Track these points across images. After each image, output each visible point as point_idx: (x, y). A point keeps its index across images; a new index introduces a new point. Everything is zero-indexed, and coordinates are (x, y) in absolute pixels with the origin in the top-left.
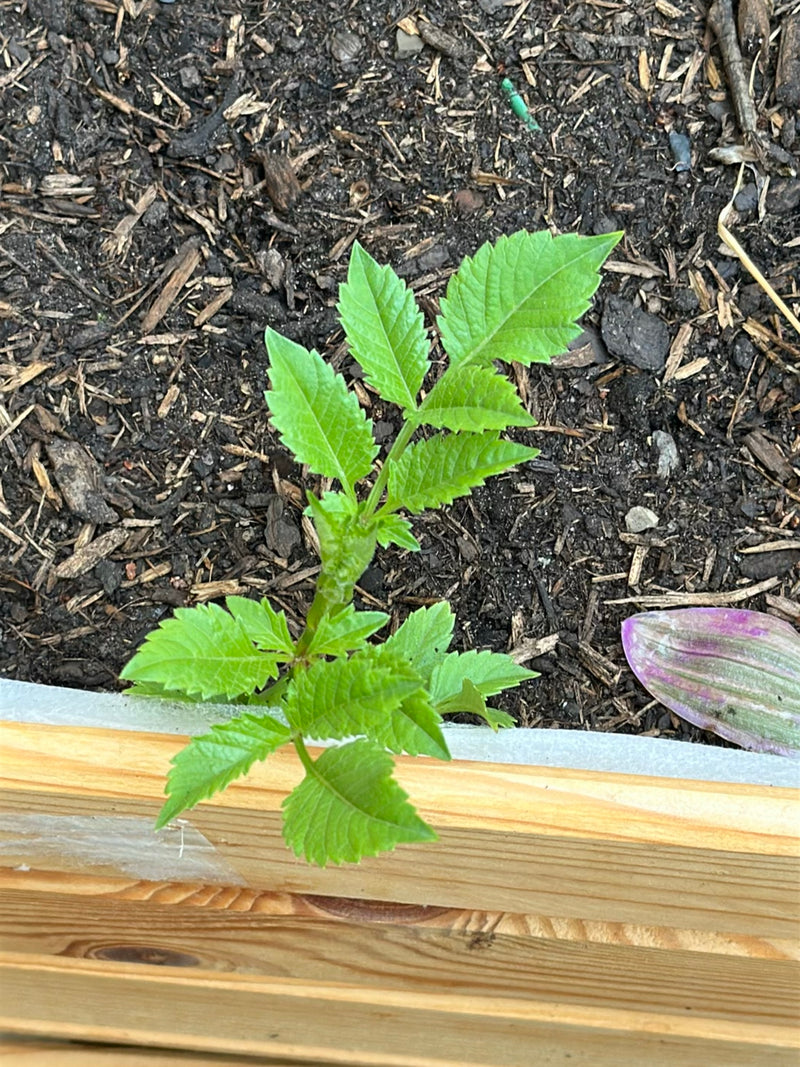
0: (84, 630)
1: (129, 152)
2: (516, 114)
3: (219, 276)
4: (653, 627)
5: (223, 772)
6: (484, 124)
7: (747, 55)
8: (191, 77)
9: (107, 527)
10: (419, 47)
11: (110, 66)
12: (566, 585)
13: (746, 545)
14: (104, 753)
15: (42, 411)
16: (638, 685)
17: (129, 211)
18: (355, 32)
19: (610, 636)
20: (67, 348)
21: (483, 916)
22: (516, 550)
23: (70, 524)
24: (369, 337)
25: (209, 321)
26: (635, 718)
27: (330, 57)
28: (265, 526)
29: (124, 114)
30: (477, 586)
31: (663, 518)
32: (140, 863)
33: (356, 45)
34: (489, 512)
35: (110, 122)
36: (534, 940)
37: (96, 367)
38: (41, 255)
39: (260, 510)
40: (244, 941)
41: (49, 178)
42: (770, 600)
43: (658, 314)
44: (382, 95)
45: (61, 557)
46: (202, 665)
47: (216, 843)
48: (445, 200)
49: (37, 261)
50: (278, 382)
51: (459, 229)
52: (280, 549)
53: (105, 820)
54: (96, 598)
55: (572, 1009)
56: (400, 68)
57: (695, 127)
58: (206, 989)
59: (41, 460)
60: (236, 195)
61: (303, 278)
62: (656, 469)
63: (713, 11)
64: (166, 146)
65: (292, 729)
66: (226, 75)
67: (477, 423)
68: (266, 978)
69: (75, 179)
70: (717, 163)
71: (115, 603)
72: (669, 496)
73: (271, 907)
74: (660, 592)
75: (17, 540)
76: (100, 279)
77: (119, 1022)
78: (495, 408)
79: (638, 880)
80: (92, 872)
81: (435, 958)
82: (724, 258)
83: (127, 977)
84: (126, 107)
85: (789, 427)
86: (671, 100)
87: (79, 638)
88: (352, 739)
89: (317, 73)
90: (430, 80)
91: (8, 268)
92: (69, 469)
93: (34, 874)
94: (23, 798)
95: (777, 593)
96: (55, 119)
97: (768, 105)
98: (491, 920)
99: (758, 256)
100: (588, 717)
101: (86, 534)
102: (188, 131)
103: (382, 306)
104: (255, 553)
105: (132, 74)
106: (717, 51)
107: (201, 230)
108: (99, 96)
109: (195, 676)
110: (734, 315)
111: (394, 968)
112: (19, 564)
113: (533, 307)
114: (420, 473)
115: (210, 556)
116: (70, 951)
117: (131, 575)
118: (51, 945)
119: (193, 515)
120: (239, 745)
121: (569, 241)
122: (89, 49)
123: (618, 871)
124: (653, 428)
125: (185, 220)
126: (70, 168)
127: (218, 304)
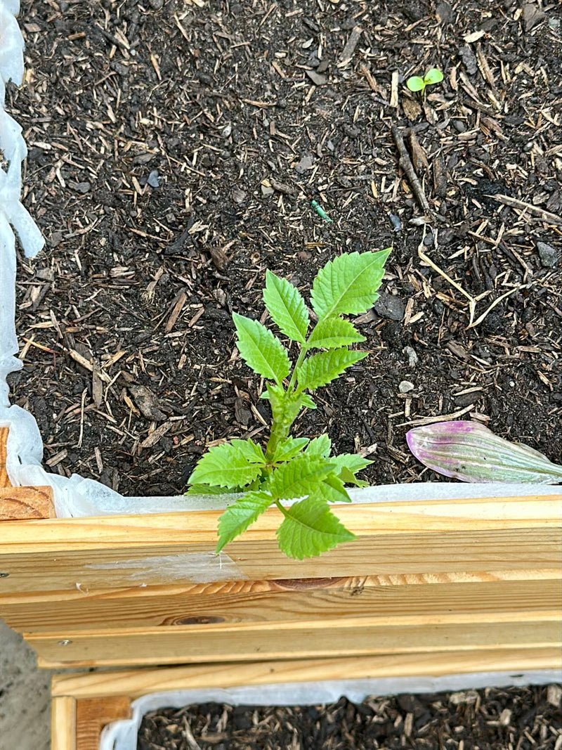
0: (158, 470)
1: (147, 255)
2: (320, 216)
3: (197, 304)
4: (420, 434)
5: (244, 522)
6: (306, 221)
7: (419, 176)
8: (171, 218)
9: (162, 422)
10: (272, 191)
11: (134, 218)
12: (376, 421)
13: (455, 392)
14: (180, 523)
15: (125, 373)
16: (418, 462)
17: (152, 280)
18: (242, 189)
19: (401, 441)
20: (132, 343)
21: (358, 579)
22: (351, 408)
23: (145, 423)
24: (280, 312)
25: (195, 324)
26: (419, 477)
27: (233, 201)
28: (234, 412)
29: (143, 238)
30: (336, 427)
31: (416, 385)
32: (199, 575)
33: (244, 195)
34: (335, 393)
35: (138, 243)
36: (382, 587)
37: (147, 350)
38: (115, 303)
39: (231, 405)
40: (247, 607)
41: (113, 269)
42: (472, 415)
43: (397, 295)
44: (258, 215)
45: (143, 438)
46: (225, 472)
47: (235, 560)
48: (294, 256)
49: (113, 307)
50: (242, 336)
51: (303, 268)
52: (243, 421)
53: (182, 557)
54: (161, 455)
55: (395, 618)
56: (265, 203)
57: (401, 211)
58: (227, 632)
59: (128, 396)
60: (199, 267)
61: (235, 299)
62: (408, 364)
63: (401, 159)
64: (164, 250)
65: (273, 496)
66: (188, 215)
67: (338, 343)
68: (254, 623)
69: (126, 269)
70: (413, 225)
71: (171, 456)
72: (417, 375)
73: (259, 588)
74: (420, 418)
75: (121, 433)
76: (143, 311)
77: (186, 653)
78: (345, 336)
79: (435, 551)
80: (176, 583)
81: (334, 602)
82: (423, 267)
83: (191, 631)
84: (144, 235)
85: (465, 337)
86: (388, 201)
87: (157, 474)
88: (306, 497)
89: (228, 210)
90: (279, 206)
91: (100, 311)
92: (141, 397)
93: (149, 588)
94: (145, 550)
95: (474, 411)
96: (113, 243)
97: (432, 198)
98: (362, 580)
99: (438, 264)
100: (397, 479)
101: (153, 427)
102: (173, 241)
103: (283, 298)
104: (231, 424)
105: (145, 220)
106: (406, 177)
107: (185, 284)
108: (131, 231)
109: (223, 478)
110: (432, 292)
111: (315, 610)
112: (124, 445)
113: (355, 288)
114: (312, 372)
115: (211, 429)
116: (164, 624)
117: (176, 442)
118: (156, 621)
119: (201, 411)
120: (250, 508)
121: (368, 256)
122: (123, 211)
123: (425, 548)
124: (404, 345)
125: (177, 281)
126: (122, 264)
127: (198, 316)
